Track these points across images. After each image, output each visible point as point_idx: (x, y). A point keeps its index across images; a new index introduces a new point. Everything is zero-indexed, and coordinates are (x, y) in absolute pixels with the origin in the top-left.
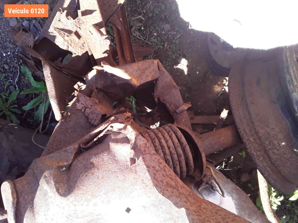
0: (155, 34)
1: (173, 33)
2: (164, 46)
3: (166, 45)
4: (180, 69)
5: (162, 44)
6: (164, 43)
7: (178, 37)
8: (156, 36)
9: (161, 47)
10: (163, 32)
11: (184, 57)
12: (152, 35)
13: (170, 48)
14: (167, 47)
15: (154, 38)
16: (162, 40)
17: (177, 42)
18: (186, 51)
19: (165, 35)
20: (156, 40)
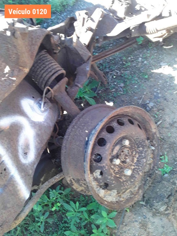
1: (121, 89)
4: (106, 104)
5: (113, 88)
11: (114, 103)
12: (114, 82)
13: (113, 93)
14: (113, 91)
17: (119, 95)
18: (117, 101)
20: (113, 85)
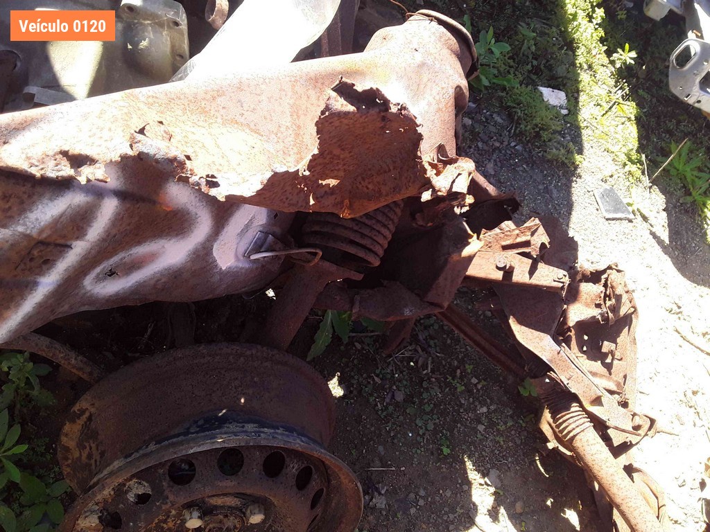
0: (397, 375)
1: (387, 400)
2: (377, 376)
3: (376, 379)
4: (331, 379)
5: (381, 376)
6: (381, 379)
7: (379, 404)
8: (394, 374)
9: (378, 372)
10: (394, 387)
11: (345, 397)
12: (398, 371)
13: (369, 383)
15: (392, 370)
16: (386, 379)
18: (351, 404)
19: (390, 388)
20: (389, 371)
